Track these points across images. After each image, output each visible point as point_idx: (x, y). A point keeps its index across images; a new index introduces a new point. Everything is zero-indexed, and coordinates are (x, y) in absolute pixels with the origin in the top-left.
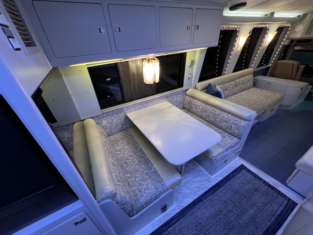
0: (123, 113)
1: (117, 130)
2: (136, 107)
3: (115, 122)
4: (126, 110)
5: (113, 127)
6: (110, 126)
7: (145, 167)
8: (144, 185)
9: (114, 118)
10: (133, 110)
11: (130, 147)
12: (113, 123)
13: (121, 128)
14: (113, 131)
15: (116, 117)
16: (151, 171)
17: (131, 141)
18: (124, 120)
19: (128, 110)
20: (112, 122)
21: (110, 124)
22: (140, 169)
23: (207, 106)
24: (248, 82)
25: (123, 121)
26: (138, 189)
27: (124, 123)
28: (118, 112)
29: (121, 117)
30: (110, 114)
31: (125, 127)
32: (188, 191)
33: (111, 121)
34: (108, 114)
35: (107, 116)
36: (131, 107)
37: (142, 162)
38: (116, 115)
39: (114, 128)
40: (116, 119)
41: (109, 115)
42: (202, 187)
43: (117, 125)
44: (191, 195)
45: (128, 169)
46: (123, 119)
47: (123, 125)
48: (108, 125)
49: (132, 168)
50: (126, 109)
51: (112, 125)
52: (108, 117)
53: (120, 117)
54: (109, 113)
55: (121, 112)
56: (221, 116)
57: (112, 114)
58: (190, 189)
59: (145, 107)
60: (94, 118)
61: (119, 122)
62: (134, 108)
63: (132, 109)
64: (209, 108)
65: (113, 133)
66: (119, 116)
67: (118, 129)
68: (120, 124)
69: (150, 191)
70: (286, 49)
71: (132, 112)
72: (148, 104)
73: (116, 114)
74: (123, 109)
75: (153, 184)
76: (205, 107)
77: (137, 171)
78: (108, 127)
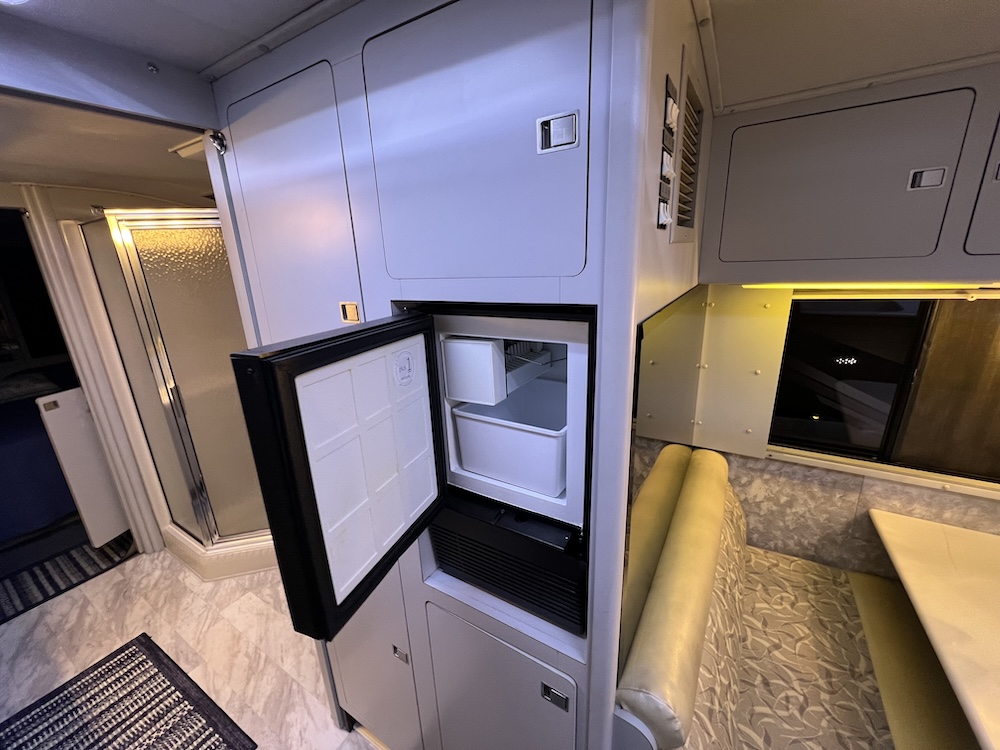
0: (853, 497)
1: (791, 543)
2: (943, 507)
3: (800, 509)
4: (877, 493)
5: (781, 524)
6: (772, 512)
9: (802, 496)
10: (918, 508)
11: (819, 644)
12: (788, 511)
13: (816, 547)
14: (775, 537)
15: (813, 497)
17: (840, 626)
18: (849, 525)
19: (887, 498)
20: (790, 504)
21: (775, 508)
25: (838, 528)
27: (840, 539)
28: (835, 483)
29: (841, 507)
30: (794, 473)
31: (835, 555)
33: (783, 499)
34: (787, 469)
35: (780, 475)
36: (914, 492)
38: (816, 489)
39: (780, 529)
40: (812, 504)
41: (790, 476)
43: (801, 527)
46: (843, 520)
47: (828, 539)
48: (765, 506)
50: (879, 488)
51: (783, 514)
52: (782, 479)
53: (834, 504)
54: (796, 467)
55: (847, 489)
57: (806, 476)
60: (732, 458)
61: (816, 522)
62: (929, 505)
63: (915, 505)
65: (772, 544)
66: (829, 499)
67: (799, 544)
68: (818, 531)
71: (910, 514)
73: (822, 484)
74: (866, 481)
78: (762, 513)
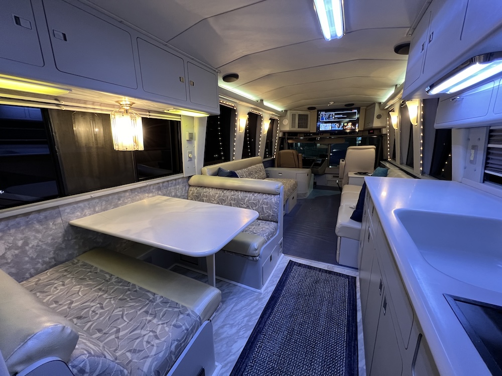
0: (59, 221)
1: (39, 266)
2: (94, 207)
3: (34, 243)
4: (68, 213)
5: (27, 259)
6: (16, 255)
7: (137, 304)
8: (144, 335)
9: (29, 234)
10: (87, 211)
12: (27, 248)
13: (54, 258)
14: (28, 270)
15: (38, 231)
16: (155, 304)
18: (64, 236)
19: (73, 213)
20: (26, 243)
21: (17, 252)
22: (126, 313)
23: (225, 192)
24: (260, 171)
25: (60, 240)
26: (130, 351)
27: (63, 246)
28: (46, 217)
29: (55, 229)
30: (18, 223)
31: (65, 255)
32: (234, 330)
33: (20, 243)
34: (12, 223)
35: (9, 229)
36: (81, 205)
37: (128, 299)
38: (37, 226)
39: (27, 262)
40: (40, 236)
41: (17, 226)
42: (253, 312)
43: (41, 253)
44: (241, 333)
45: (92, 325)
46: (60, 235)
47: (59, 249)
48: (9, 255)
49: (101, 319)
50: (68, 211)
51: (24, 252)
52: (12, 231)
53: (51, 229)
54: (18, 220)
55: (53, 218)
56: (247, 198)
57: (27, 222)
58: (236, 325)
59: (116, 206)
61: (47, 244)
62: (89, 208)
63: (85, 211)
64: (227, 193)
65: (27, 275)
66: (47, 229)
67: (44, 263)
68: (50, 249)
69: (163, 339)
70: (282, 140)
71: (85, 215)
72: (122, 199)
73: (40, 222)
74: (61, 209)
75: (167, 323)
76: (223, 194)
77: (118, 319)
78: (9, 261)
